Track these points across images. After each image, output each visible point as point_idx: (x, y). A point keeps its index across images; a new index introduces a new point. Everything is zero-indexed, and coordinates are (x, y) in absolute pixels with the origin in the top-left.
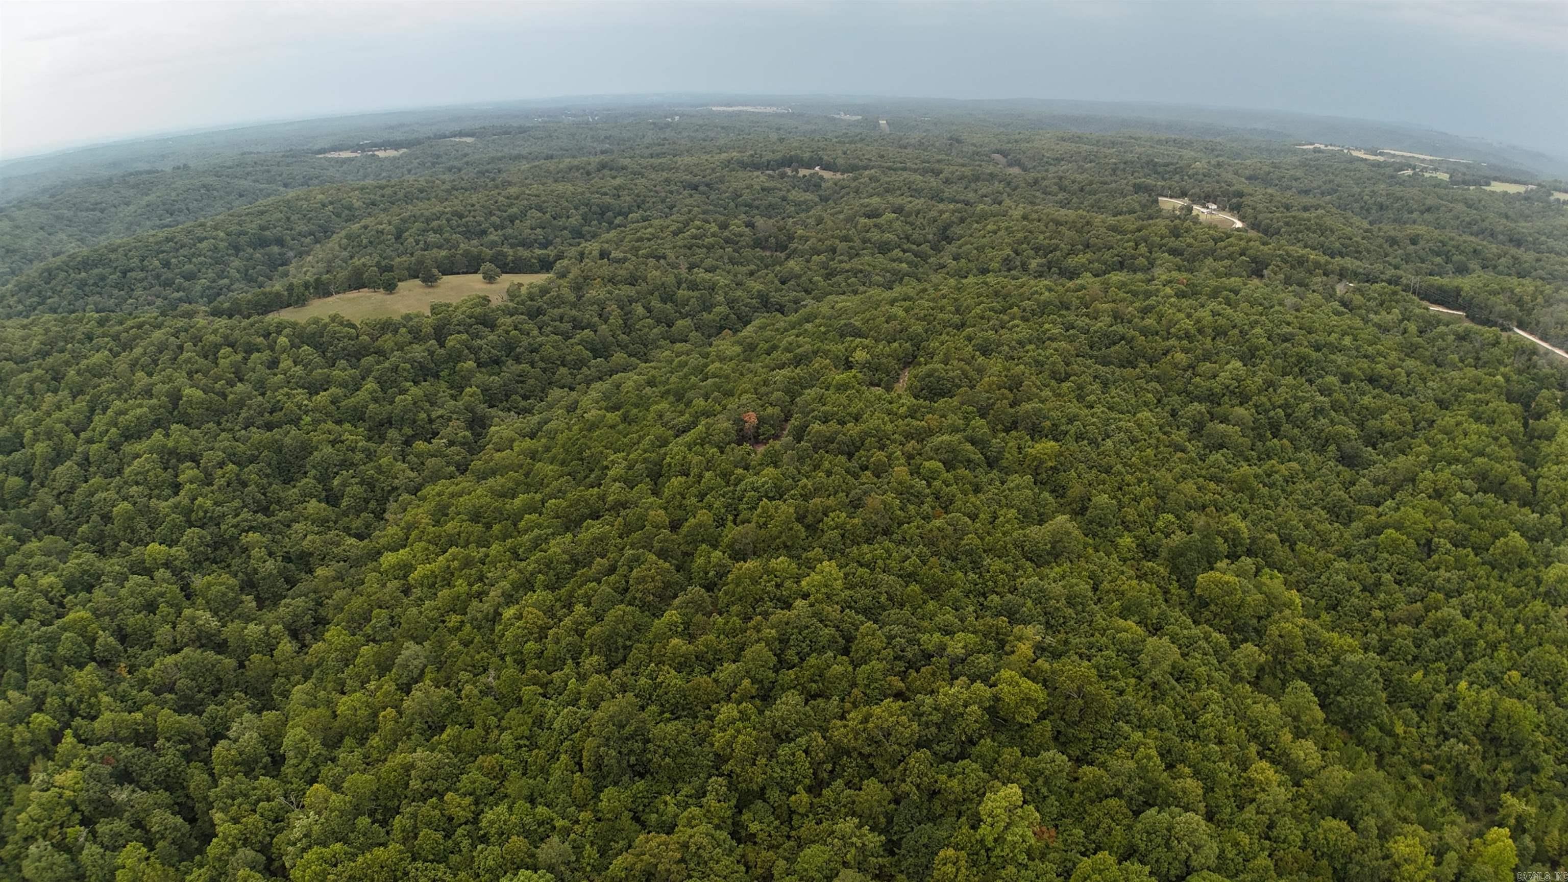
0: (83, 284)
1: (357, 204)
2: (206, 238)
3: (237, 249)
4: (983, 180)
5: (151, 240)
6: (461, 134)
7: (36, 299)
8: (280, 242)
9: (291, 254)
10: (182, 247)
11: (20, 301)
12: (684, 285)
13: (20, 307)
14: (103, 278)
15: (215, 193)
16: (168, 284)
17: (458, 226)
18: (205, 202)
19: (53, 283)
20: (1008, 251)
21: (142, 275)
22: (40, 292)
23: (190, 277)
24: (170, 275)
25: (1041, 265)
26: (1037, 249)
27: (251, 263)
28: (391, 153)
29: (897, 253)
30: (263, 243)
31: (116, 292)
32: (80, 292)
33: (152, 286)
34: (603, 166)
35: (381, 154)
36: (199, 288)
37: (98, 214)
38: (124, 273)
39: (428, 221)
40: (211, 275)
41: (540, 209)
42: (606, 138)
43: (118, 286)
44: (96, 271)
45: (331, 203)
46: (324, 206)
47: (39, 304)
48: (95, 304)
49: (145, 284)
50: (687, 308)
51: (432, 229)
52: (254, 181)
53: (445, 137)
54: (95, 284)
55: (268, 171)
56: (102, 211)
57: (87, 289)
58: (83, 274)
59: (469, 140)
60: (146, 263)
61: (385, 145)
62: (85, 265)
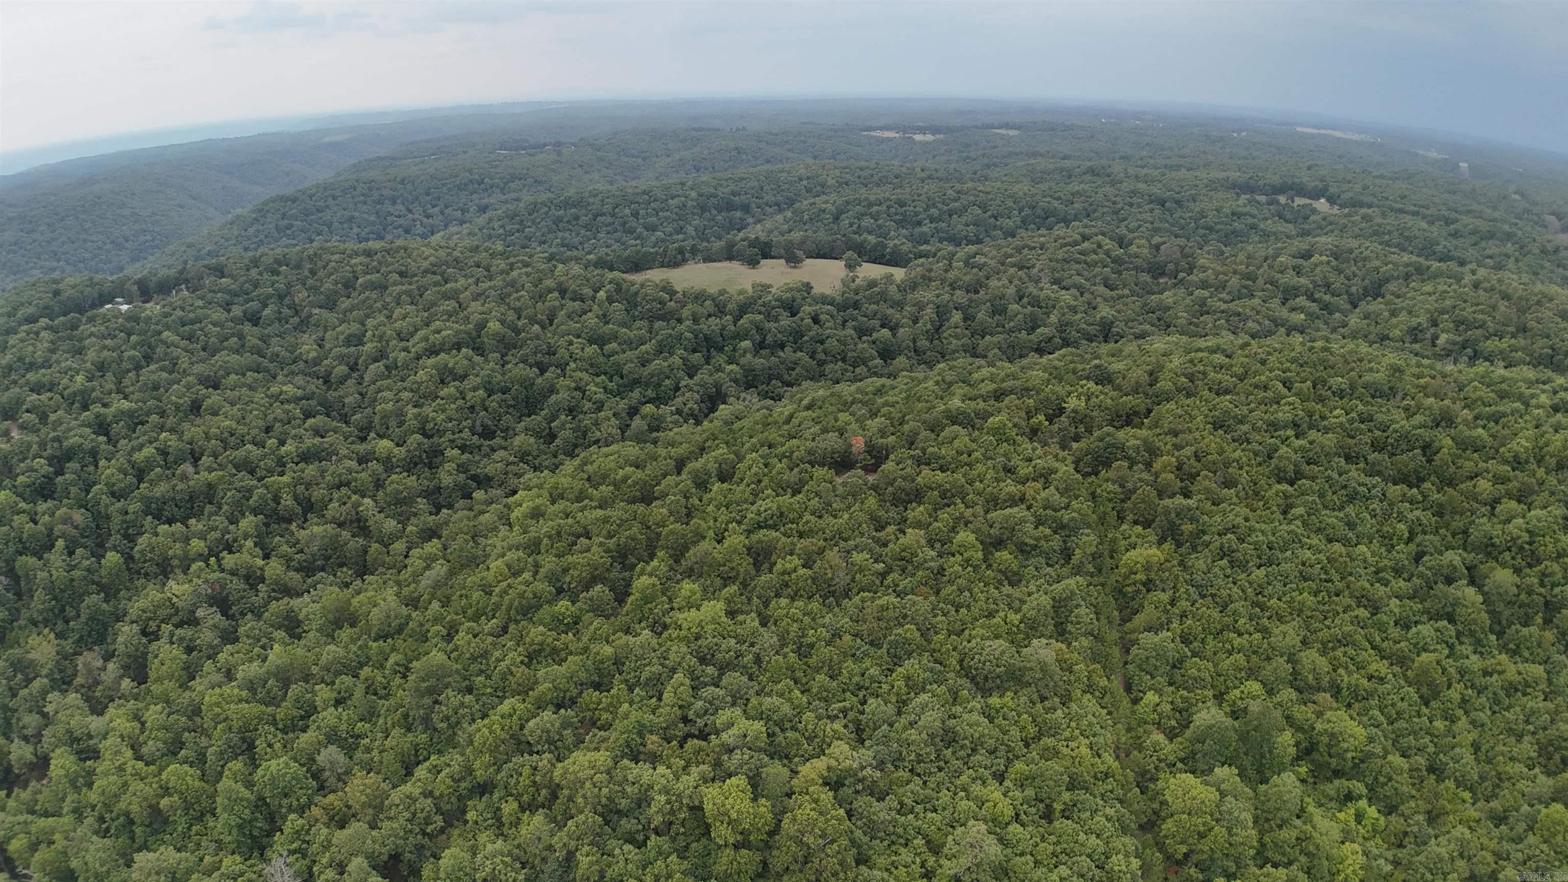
0: (560, 220)
1: (831, 182)
2: (678, 196)
3: (703, 209)
4: (1498, 239)
5: (630, 191)
6: (1007, 126)
7: (517, 227)
8: (746, 208)
9: (750, 220)
10: (655, 200)
11: (503, 226)
12: (1025, 300)
13: (501, 231)
14: (577, 218)
15: (744, 157)
16: (631, 231)
17: (896, 214)
18: (731, 163)
19: (535, 215)
20: (1423, 320)
21: (609, 219)
22: (522, 221)
23: (652, 228)
24: (634, 224)
25: (1454, 343)
26: (1458, 323)
27: (712, 223)
28: (929, 138)
29: (1301, 301)
30: (729, 206)
31: (583, 232)
32: (554, 226)
33: (616, 231)
34: (1092, 171)
35: (918, 137)
36: (653, 239)
37: (639, 160)
38: (596, 216)
39: (871, 205)
40: (669, 229)
41: (984, 207)
42: (1147, 144)
43: (587, 227)
44: (573, 210)
45: (808, 178)
46: (801, 180)
47: (518, 231)
48: (563, 239)
49: (609, 228)
50: (1012, 324)
51: (870, 214)
52: (789, 150)
53: (992, 127)
54: (569, 222)
55: (805, 142)
56: (644, 159)
57: (561, 225)
58: (561, 212)
59: (1012, 133)
60: (617, 210)
61: (922, 130)
62: (566, 204)
